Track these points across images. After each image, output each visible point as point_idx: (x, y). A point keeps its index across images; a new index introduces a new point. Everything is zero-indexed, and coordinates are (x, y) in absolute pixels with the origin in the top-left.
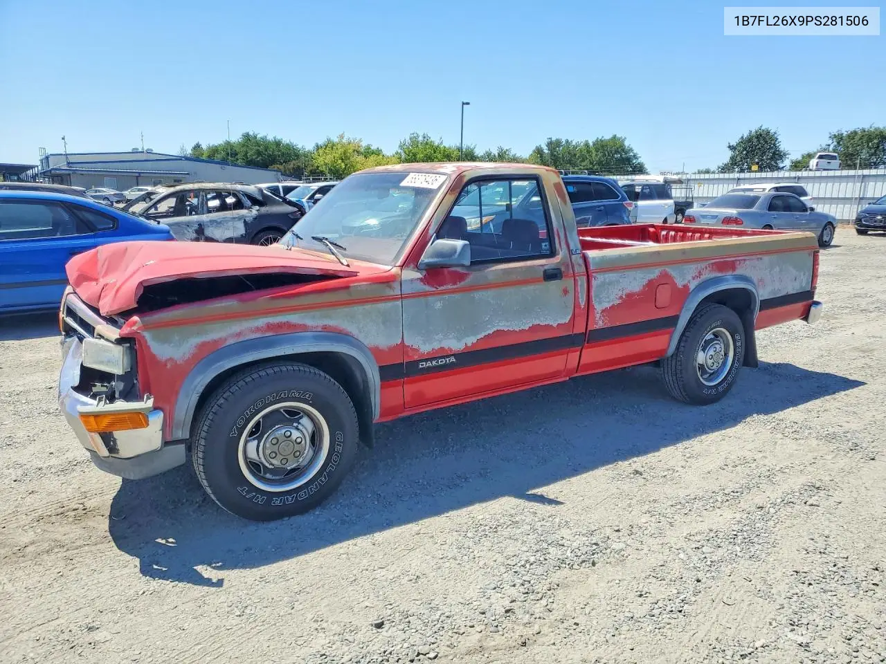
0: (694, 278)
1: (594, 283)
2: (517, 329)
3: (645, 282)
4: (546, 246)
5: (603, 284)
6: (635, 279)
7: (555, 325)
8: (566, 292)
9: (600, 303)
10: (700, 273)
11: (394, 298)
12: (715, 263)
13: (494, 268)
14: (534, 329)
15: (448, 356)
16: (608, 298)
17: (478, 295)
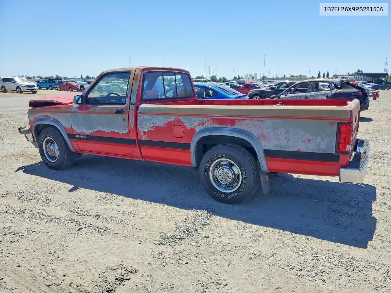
0: (198, 125)
1: (139, 119)
2: (106, 132)
3: (165, 122)
4: (124, 100)
5: (143, 119)
6: (160, 120)
7: (121, 133)
8: (124, 120)
9: (142, 128)
10: (203, 124)
11: (68, 112)
12: (216, 119)
13: (99, 107)
14: (113, 132)
15: (84, 135)
16: (146, 126)
17: (92, 115)
